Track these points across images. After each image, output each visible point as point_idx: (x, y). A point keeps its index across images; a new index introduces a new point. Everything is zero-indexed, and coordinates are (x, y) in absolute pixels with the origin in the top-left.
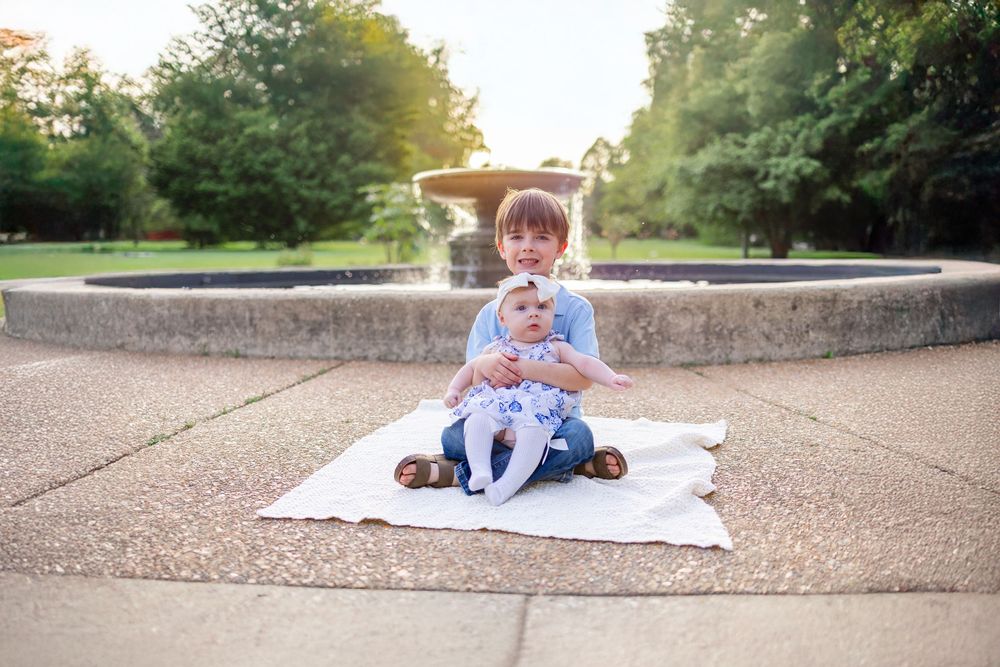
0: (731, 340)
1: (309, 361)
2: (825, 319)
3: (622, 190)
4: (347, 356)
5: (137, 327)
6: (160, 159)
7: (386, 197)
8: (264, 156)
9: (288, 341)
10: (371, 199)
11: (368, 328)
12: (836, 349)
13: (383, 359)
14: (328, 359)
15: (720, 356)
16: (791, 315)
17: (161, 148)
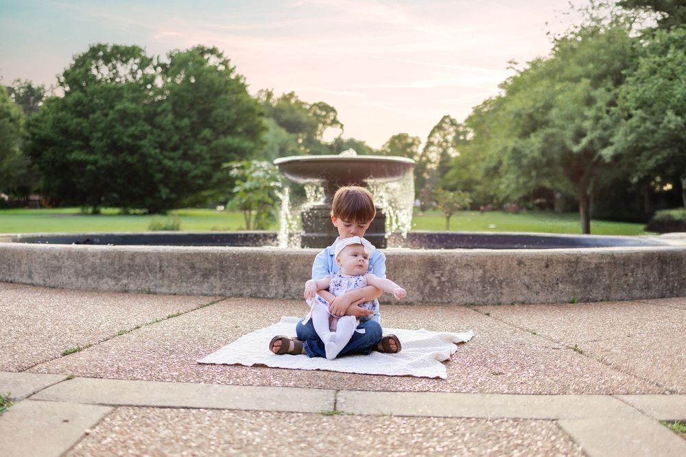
0: (501, 288)
1: (201, 297)
2: (571, 275)
3: (463, 165)
4: (228, 293)
5: (76, 272)
6: (36, 131)
7: (247, 172)
8: (132, 129)
9: (186, 282)
10: (234, 173)
11: (244, 274)
12: (580, 297)
13: (254, 296)
14: (215, 295)
15: (493, 300)
16: (545, 271)
17: (37, 120)
